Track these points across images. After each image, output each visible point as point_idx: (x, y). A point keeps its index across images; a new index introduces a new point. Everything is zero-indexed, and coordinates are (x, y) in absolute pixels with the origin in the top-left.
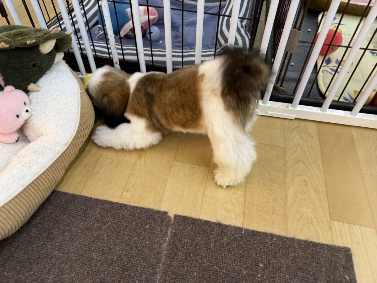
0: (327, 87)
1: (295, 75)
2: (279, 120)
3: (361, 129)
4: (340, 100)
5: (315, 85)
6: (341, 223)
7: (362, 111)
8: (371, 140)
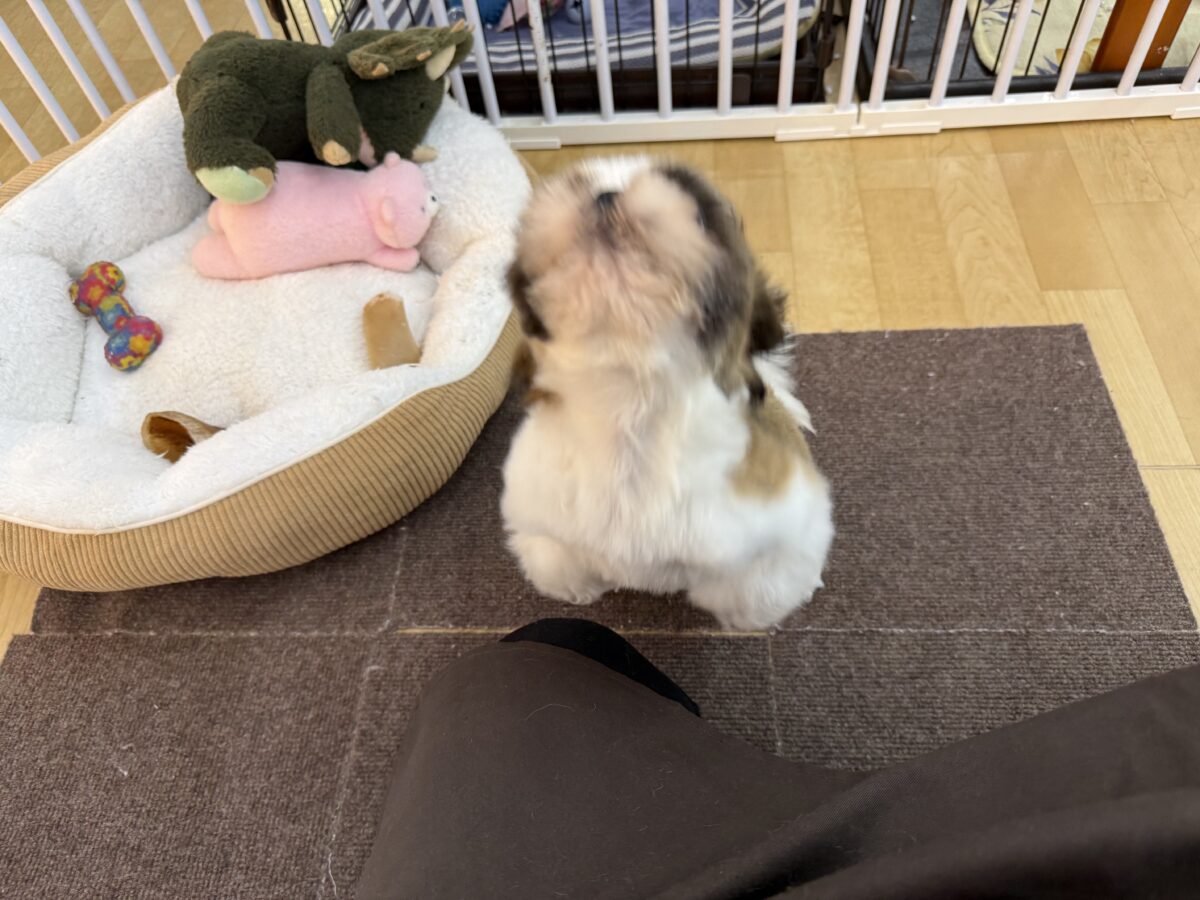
0: (996, 53)
1: (927, 42)
2: (909, 140)
3: (1081, 126)
4: (1030, 73)
5: (971, 55)
6: (1061, 292)
7: (1076, 86)
8: (1102, 144)
